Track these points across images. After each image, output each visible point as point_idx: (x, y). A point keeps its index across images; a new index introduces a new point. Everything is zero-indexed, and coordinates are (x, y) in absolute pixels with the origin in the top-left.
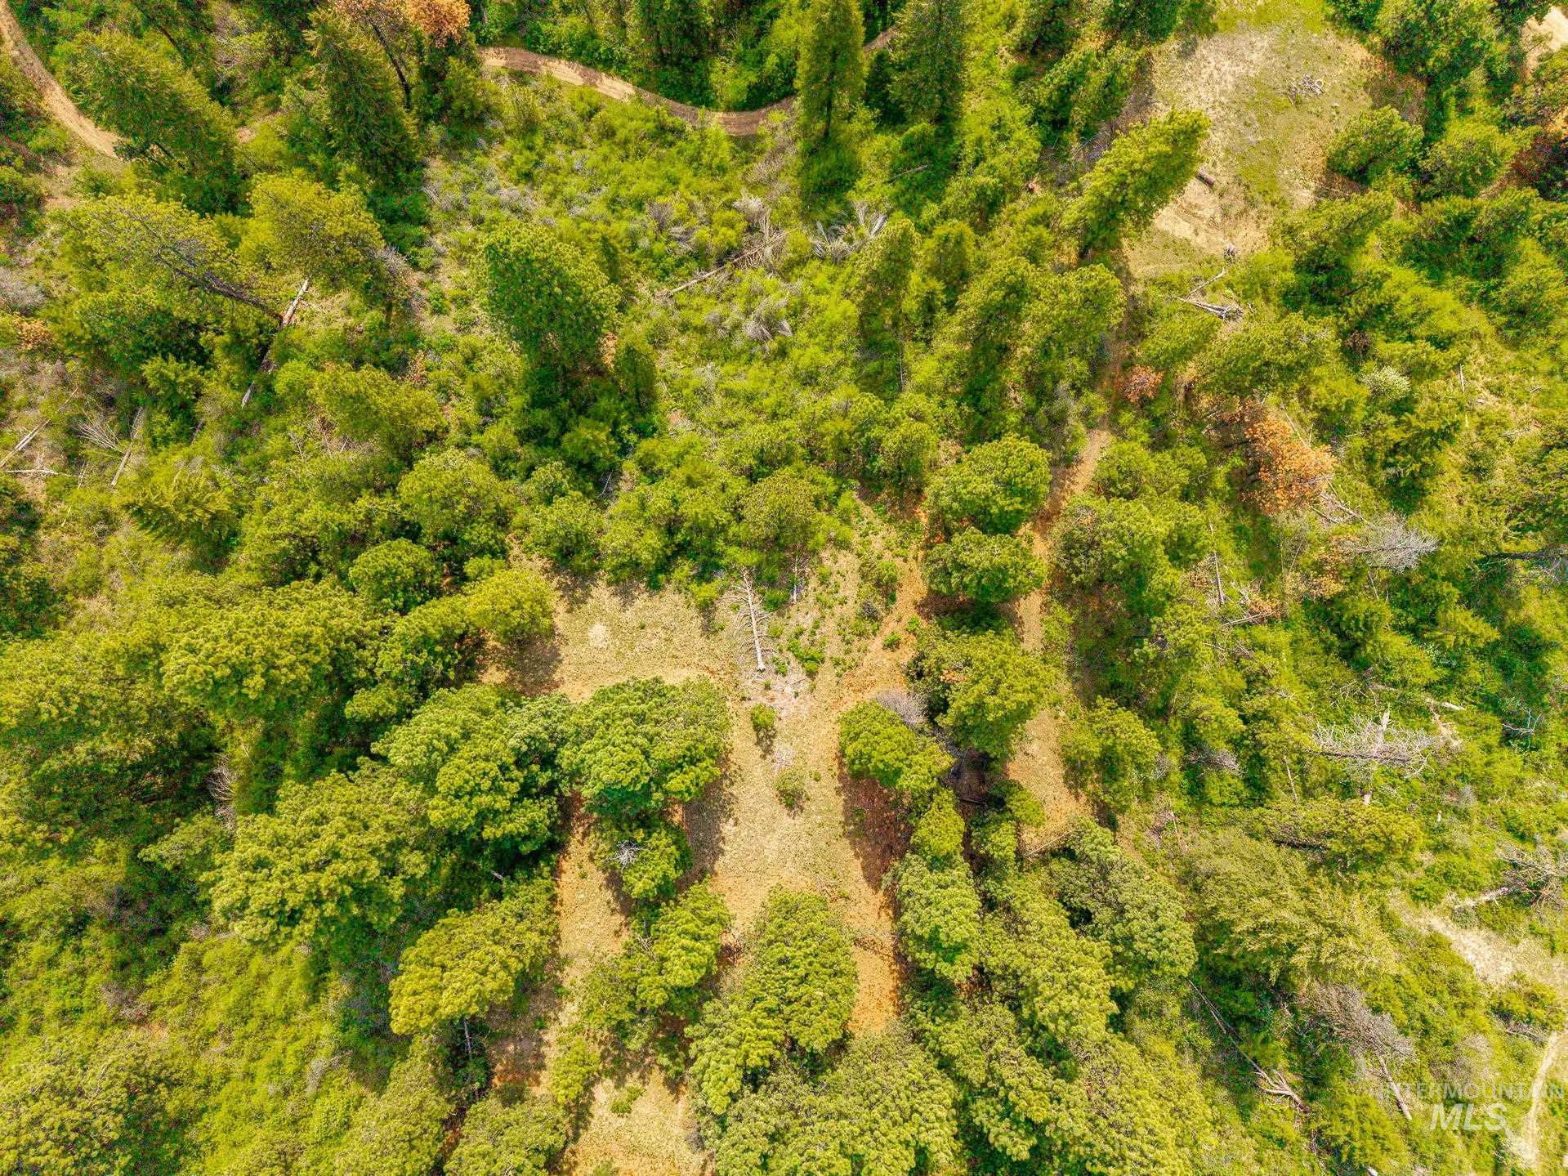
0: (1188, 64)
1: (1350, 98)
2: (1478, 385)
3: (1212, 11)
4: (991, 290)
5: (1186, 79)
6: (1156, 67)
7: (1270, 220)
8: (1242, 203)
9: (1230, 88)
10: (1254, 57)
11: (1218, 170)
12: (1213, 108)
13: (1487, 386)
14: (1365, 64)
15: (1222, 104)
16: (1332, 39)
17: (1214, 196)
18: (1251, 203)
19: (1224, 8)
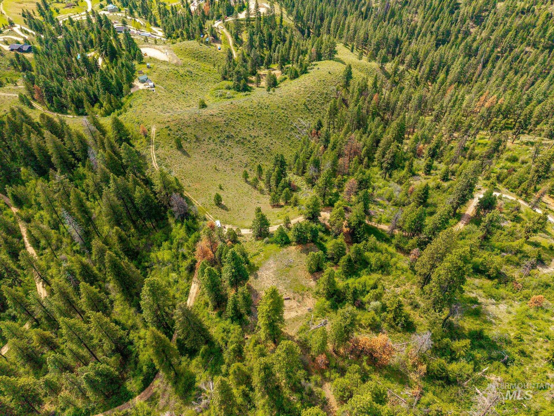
0: (259, 279)
1: (300, 257)
2: (392, 288)
3: (254, 265)
4: (259, 375)
5: (261, 282)
8: (300, 296)
9: (273, 276)
11: (288, 294)
12: (274, 283)
13: (395, 287)
14: (296, 249)
16: (285, 250)
17: (293, 300)
18: (302, 295)
19: (256, 262)
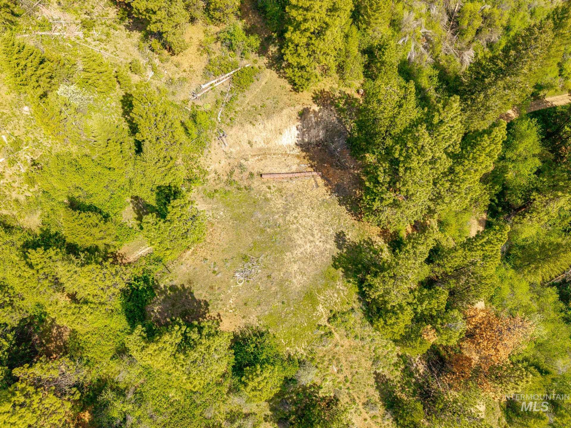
0: (332, 232)
1: (212, 288)
5: (326, 223)
6: (349, 217)
7: (211, 181)
8: (236, 179)
9: (295, 236)
10: (295, 267)
11: (264, 187)
12: (295, 217)
14: (217, 320)
15: (293, 223)
16: (253, 320)
17: (255, 171)
18: (229, 182)
19: (340, 284)
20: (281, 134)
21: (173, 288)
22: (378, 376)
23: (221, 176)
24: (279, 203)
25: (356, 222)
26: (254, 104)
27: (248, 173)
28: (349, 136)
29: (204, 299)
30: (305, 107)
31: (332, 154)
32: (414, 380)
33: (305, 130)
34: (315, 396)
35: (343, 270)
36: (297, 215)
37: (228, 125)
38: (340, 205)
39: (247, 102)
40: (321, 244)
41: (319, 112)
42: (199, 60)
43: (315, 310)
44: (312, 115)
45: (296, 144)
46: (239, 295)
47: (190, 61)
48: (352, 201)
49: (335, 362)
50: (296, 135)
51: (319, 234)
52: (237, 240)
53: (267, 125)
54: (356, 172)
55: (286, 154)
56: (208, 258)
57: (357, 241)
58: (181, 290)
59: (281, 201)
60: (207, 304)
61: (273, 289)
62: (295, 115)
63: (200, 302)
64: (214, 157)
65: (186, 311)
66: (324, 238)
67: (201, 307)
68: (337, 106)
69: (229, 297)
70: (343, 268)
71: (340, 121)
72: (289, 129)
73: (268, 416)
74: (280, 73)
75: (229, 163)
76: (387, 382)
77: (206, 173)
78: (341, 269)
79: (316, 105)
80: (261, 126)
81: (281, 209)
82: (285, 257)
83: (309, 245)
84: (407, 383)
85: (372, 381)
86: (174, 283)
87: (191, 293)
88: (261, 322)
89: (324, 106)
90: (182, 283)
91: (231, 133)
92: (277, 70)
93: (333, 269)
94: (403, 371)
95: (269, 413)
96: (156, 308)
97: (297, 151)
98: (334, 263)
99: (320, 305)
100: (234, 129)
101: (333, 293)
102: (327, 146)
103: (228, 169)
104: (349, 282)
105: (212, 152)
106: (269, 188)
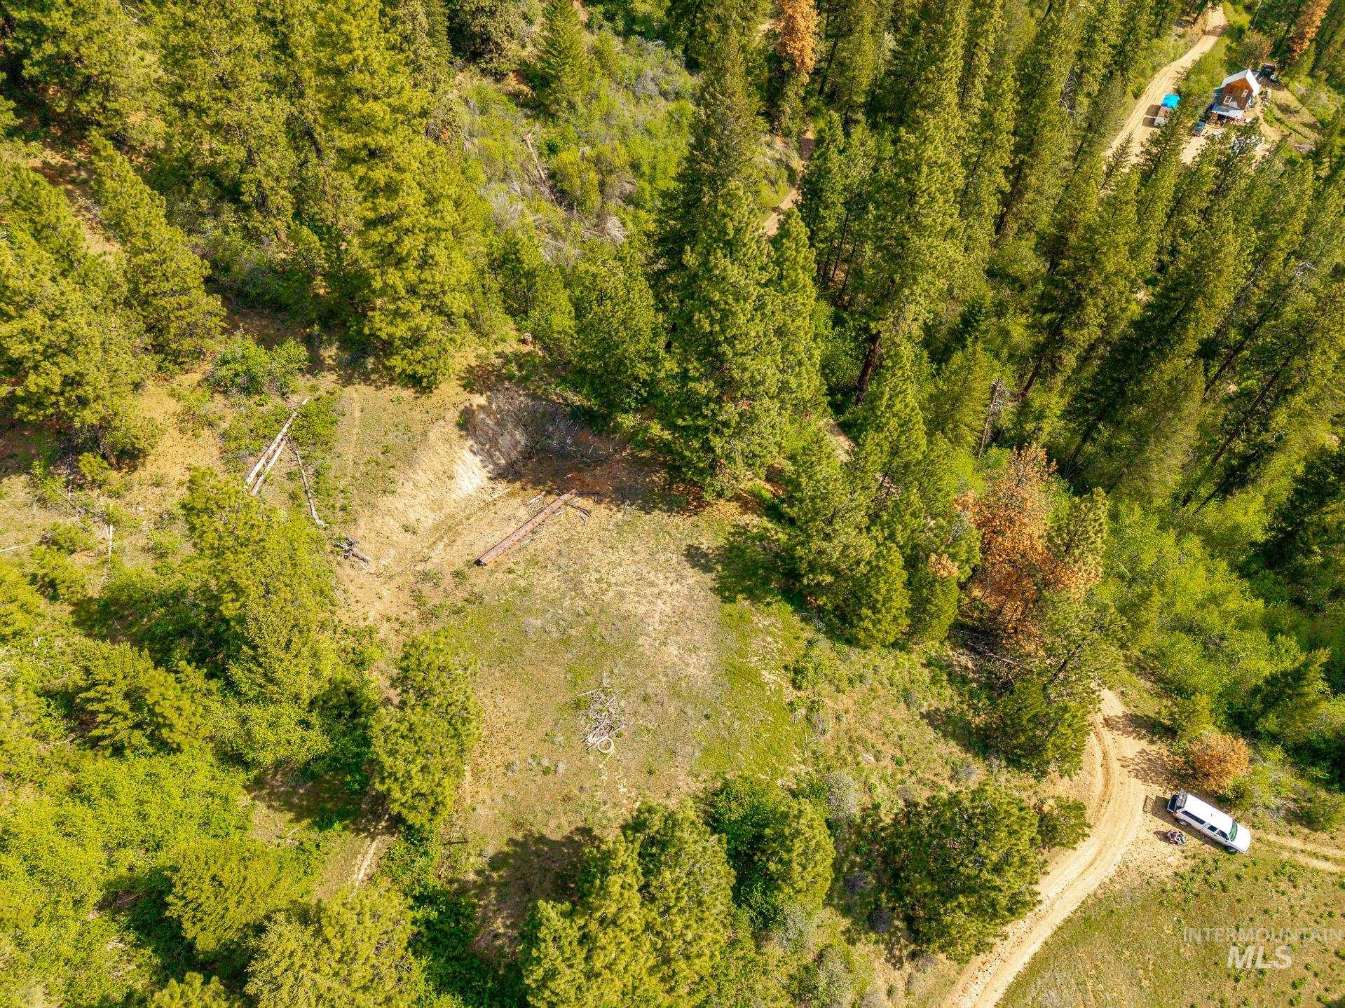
0: (675, 558)
1: (567, 799)
6: (677, 519)
7: (393, 638)
8: (437, 601)
9: (626, 606)
10: (673, 650)
11: (500, 576)
12: (599, 581)
15: (604, 592)
17: (459, 565)
18: (429, 616)
19: (760, 619)
20: (451, 478)
21: (497, 862)
22: (931, 718)
23: (403, 617)
24: (550, 581)
25: (695, 518)
26: (367, 457)
27: (450, 577)
28: (568, 409)
29: (573, 827)
30: (461, 407)
31: (563, 454)
32: (975, 685)
33: (487, 445)
34: (883, 829)
35: (745, 596)
36: (598, 576)
37: (344, 522)
38: (647, 513)
39: (351, 462)
40: (677, 586)
41: (490, 403)
42: (197, 448)
43: (762, 686)
44: (482, 416)
45: (490, 479)
46: (627, 769)
47: (179, 460)
48: (660, 496)
49: (860, 748)
50: (479, 464)
51: (661, 575)
52: (538, 690)
53: (417, 477)
54: (624, 454)
55: (487, 504)
56: (512, 758)
57: (721, 541)
58: (515, 852)
59: (550, 576)
60: (585, 831)
61: (671, 710)
62: (455, 433)
63: (569, 840)
64: (360, 595)
65: (560, 876)
66: (671, 575)
67: (579, 845)
68: (510, 378)
69: (612, 787)
70: (742, 592)
71: (534, 397)
72: (459, 462)
73: (848, 931)
74: (374, 381)
75: (399, 587)
76: (949, 717)
77: (371, 632)
78: (740, 597)
79: (478, 395)
80: (409, 487)
81: (563, 586)
82: (641, 649)
83: (659, 602)
84: (972, 694)
85: (930, 734)
86: (490, 851)
87: (542, 839)
88: (703, 777)
89: (490, 390)
90: (505, 840)
91: (360, 532)
92: (365, 381)
93: (728, 607)
94: (951, 681)
95: (846, 923)
96: (499, 925)
97: (502, 487)
98: (722, 597)
99: (763, 672)
100: (362, 523)
101: (764, 640)
102: (545, 450)
103: (405, 597)
104: (769, 604)
105: (351, 589)
106: (510, 571)
